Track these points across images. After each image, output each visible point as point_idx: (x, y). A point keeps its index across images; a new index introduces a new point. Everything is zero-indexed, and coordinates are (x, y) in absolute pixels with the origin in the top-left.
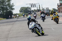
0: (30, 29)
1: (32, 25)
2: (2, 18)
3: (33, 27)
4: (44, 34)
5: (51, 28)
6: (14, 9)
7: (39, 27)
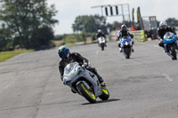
0: (67, 83)
1: (72, 72)
2: (22, 48)
3: (75, 76)
4: (108, 96)
5: (164, 75)
6: (57, 21)
7: (93, 76)
